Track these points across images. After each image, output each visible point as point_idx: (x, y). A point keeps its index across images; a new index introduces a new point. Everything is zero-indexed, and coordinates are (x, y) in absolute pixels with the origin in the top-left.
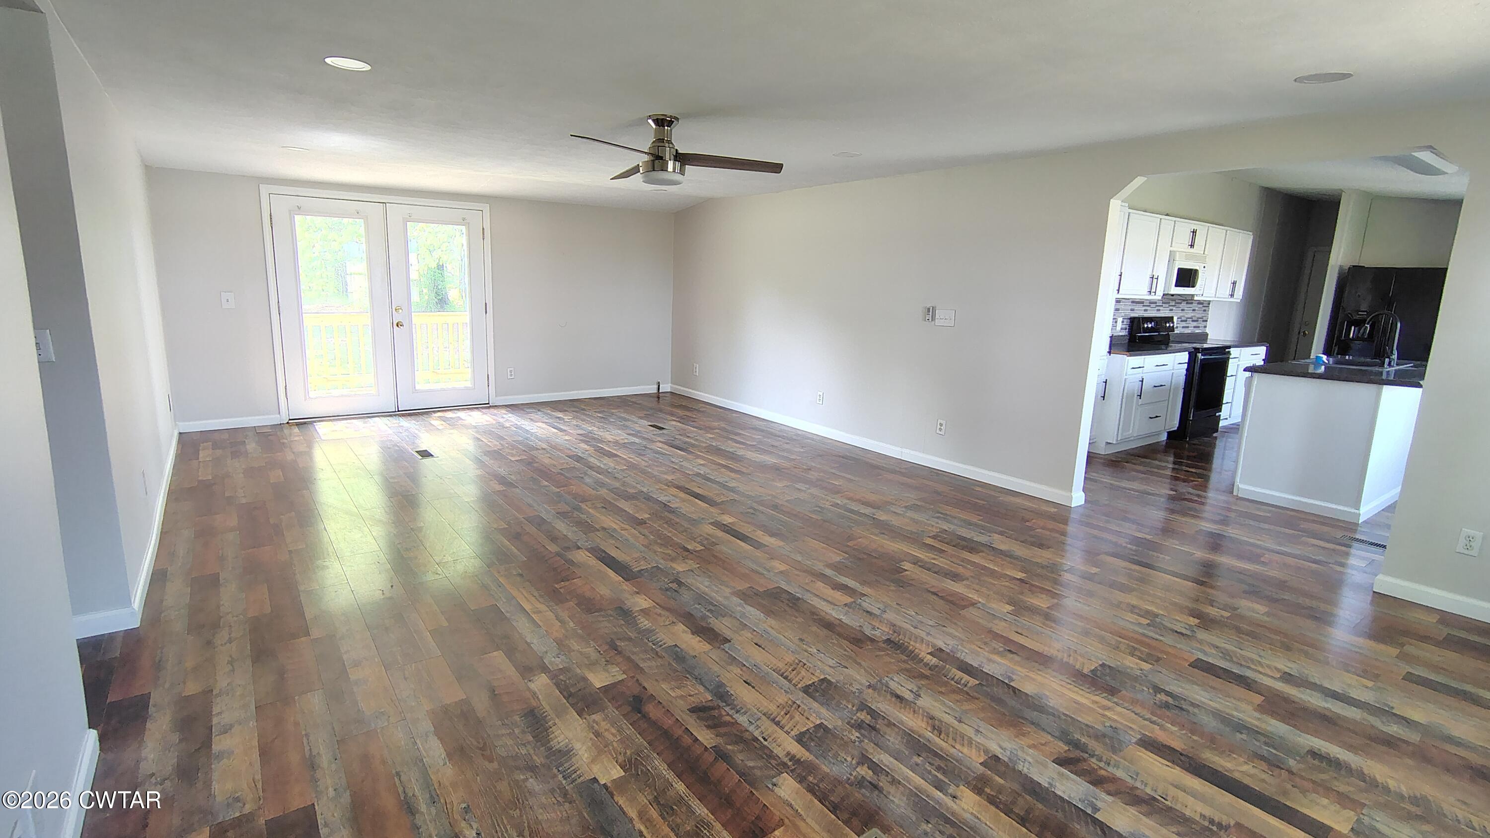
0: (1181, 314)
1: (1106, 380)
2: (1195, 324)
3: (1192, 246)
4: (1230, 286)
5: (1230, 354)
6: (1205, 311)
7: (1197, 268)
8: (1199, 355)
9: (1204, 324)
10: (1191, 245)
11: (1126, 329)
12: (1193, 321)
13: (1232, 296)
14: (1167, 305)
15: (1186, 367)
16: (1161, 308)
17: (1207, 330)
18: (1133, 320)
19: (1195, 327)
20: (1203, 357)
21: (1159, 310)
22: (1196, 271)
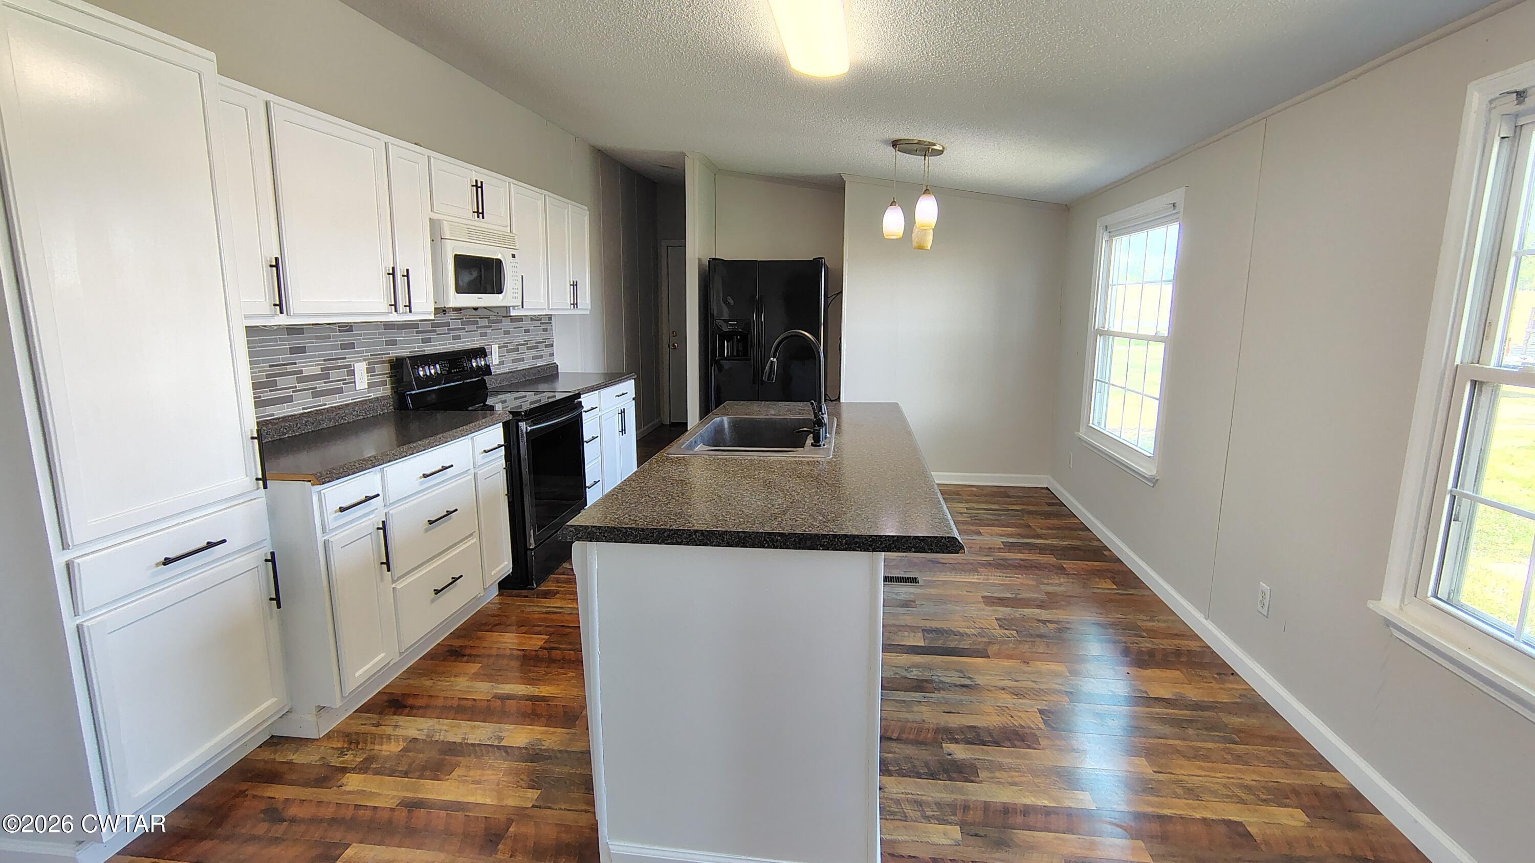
0: (506, 340)
1: (273, 554)
2: (533, 352)
3: (480, 213)
4: (569, 290)
5: (583, 407)
6: (545, 330)
7: (499, 257)
8: (523, 425)
9: (549, 350)
10: (478, 212)
11: (384, 383)
12: (528, 348)
13: (575, 305)
14: (474, 327)
15: (503, 453)
16: (461, 333)
17: (557, 360)
18: (398, 366)
19: (534, 358)
20: (529, 429)
21: (459, 337)
22: (499, 262)
